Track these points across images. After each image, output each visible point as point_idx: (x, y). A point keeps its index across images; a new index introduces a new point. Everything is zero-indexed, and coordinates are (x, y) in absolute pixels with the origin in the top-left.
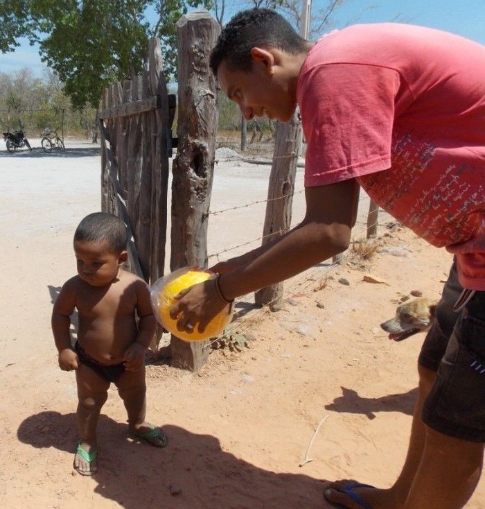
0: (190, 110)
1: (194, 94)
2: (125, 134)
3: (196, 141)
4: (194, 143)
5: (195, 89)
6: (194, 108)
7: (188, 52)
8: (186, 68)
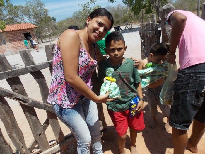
0: (165, 35)
1: (166, 30)
2: (147, 39)
3: (167, 44)
4: (167, 45)
5: (167, 29)
6: (167, 34)
7: (164, 18)
8: (164, 23)
